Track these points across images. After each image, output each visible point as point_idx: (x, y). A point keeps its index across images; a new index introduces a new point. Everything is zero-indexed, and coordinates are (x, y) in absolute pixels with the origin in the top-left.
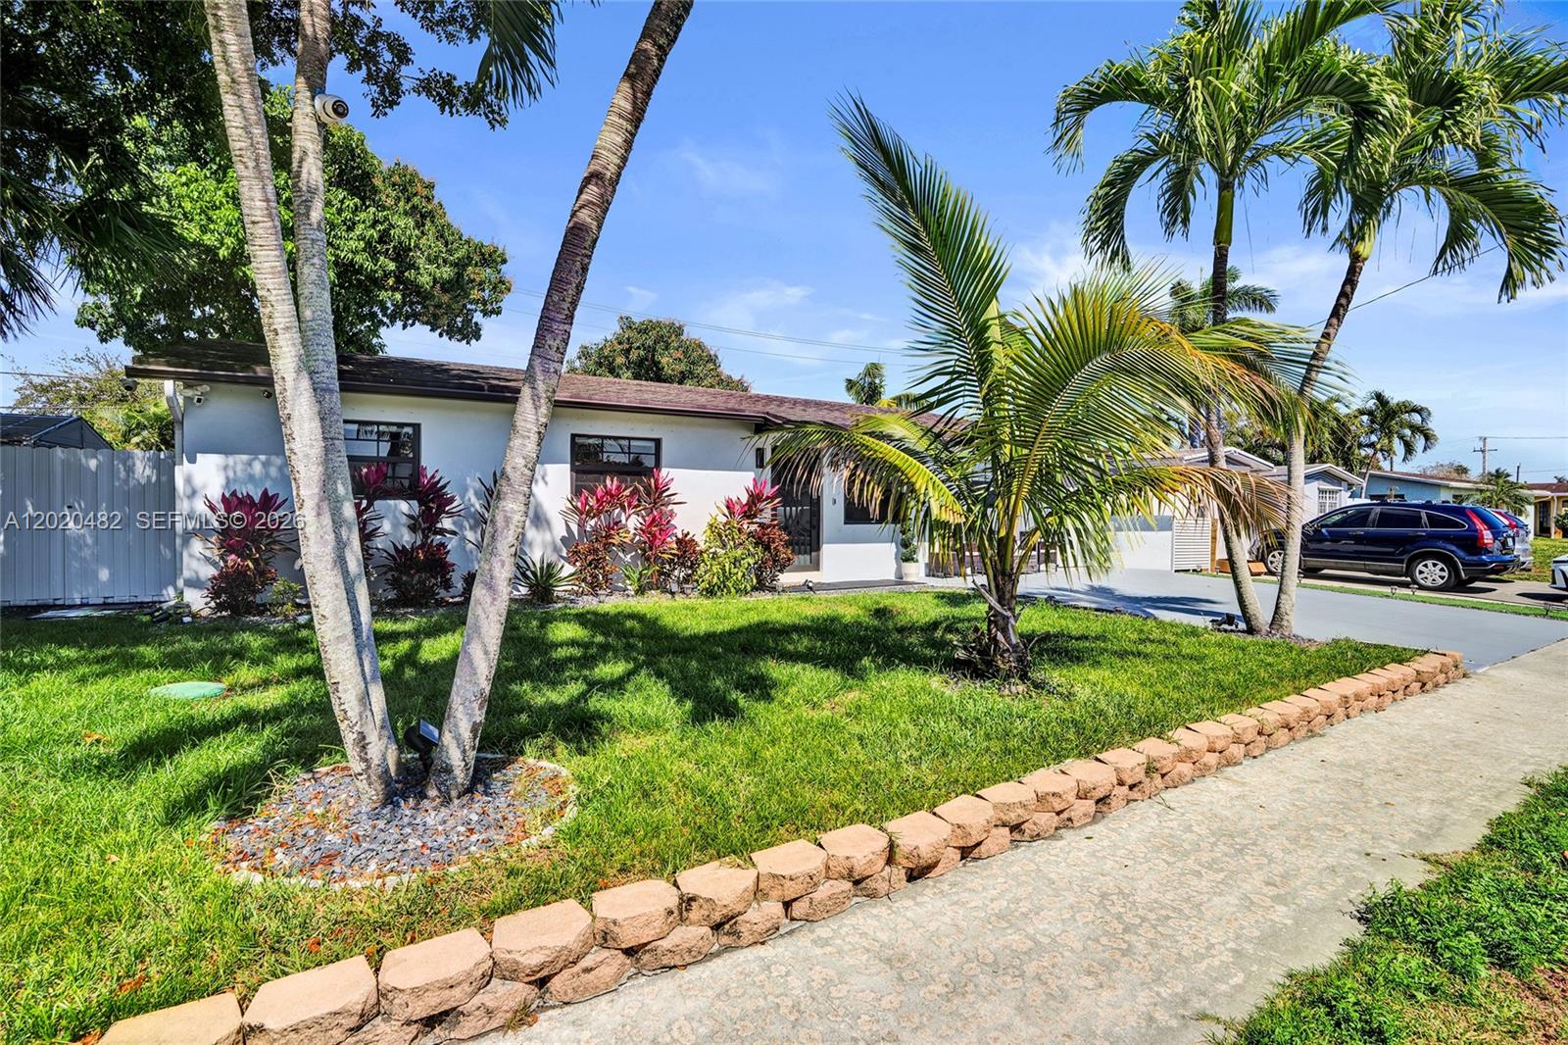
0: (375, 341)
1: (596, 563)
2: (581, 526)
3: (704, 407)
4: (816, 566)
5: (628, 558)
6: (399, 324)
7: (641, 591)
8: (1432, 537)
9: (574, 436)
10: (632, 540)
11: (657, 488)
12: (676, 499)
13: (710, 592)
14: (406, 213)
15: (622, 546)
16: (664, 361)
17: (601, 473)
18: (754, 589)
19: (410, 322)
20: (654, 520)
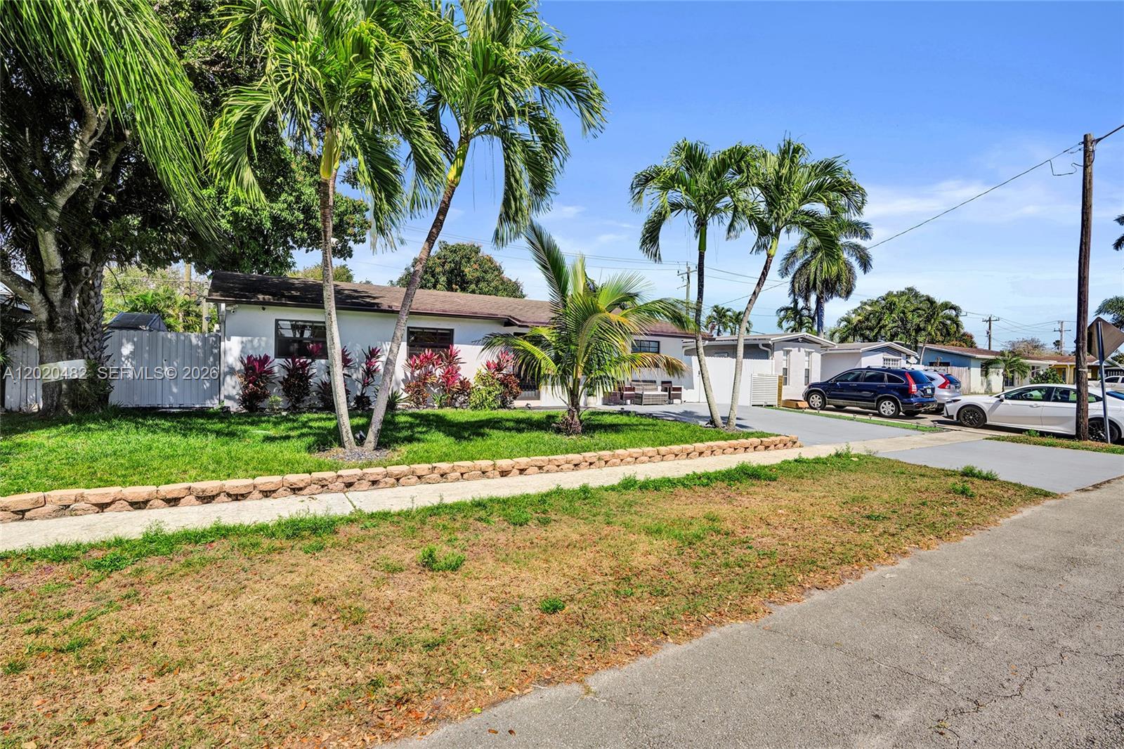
0: (289, 260)
1: (419, 392)
2: (412, 373)
3: (476, 313)
4: (538, 397)
5: (436, 391)
6: (304, 249)
7: (441, 407)
8: (888, 387)
9: (408, 328)
10: (438, 381)
11: (451, 355)
12: (461, 361)
13: (475, 407)
14: (310, 185)
15: (432, 384)
16: (467, 270)
17: (422, 346)
18: (500, 407)
19: (311, 248)
20: (449, 371)
